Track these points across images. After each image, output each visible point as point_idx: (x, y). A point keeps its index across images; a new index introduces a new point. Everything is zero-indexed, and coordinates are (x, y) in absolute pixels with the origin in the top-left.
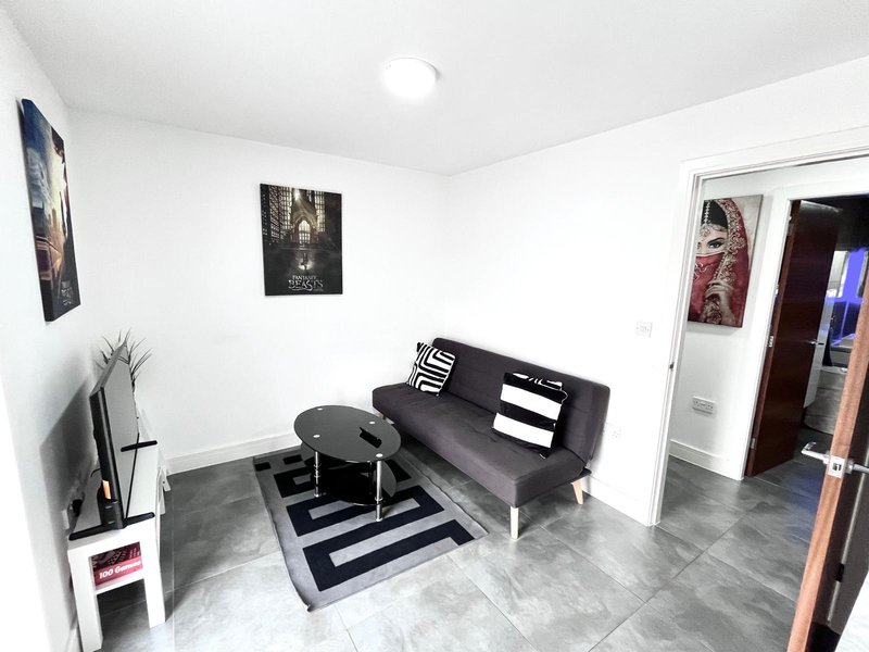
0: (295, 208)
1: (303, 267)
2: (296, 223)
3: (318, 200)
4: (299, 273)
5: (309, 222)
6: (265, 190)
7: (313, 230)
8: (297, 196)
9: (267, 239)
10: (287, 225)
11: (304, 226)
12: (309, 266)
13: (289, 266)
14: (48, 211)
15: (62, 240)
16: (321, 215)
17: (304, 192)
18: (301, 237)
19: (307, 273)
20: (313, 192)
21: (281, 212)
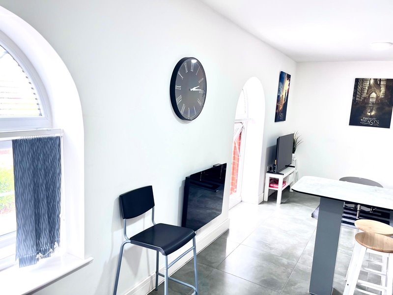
0: (370, 87)
1: (369, 114)
2: (369, 93)
3: (382, 83)
4: (367, 116)
5: (376, 93)
6: (357, 80)
7: (377, 97)
8: (372, 82)
9: (354, 101)
10: (364, 95)
11: (374, 95)
12: (373, 113)
13: (362, 113)
14: (281, 96)
15: (284, 102)
16: (383, 89)
17: (376, 80)
18: (371, 100)
19: (371, 116)
20: (381, 79)
21: (363, 89)
